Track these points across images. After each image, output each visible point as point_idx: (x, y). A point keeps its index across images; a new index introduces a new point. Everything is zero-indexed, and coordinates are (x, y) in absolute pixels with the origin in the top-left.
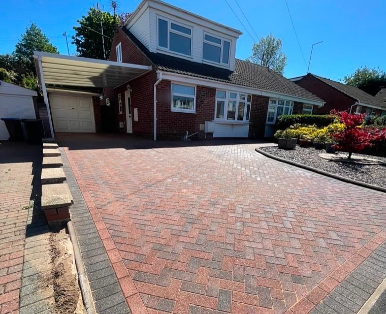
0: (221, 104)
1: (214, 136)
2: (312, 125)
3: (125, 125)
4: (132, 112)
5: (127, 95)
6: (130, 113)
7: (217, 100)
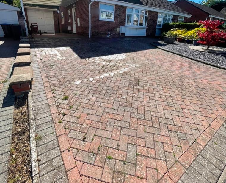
0: (129, 16)
1: (125, 35)
2: (184, 28)
3: (72, 28)
4: (76, 21)
5: (74, 10)
6: (75, 21)
7: (127, 13)
